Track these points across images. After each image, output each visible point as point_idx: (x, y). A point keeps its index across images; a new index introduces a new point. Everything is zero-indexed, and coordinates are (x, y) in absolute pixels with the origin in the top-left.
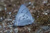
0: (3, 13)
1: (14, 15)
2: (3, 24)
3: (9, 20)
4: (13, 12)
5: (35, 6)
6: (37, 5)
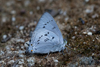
2: (8, 48)
3: (19, 41)
4: (27, 26)
6: (73, 15)
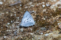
1: (21, 19)
5: (37, 13)
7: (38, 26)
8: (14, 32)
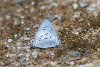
0: (19, 28)
1: (33, 31)
7: (64, 46)
8: (19, 58)
